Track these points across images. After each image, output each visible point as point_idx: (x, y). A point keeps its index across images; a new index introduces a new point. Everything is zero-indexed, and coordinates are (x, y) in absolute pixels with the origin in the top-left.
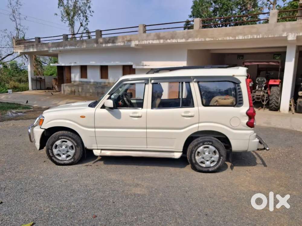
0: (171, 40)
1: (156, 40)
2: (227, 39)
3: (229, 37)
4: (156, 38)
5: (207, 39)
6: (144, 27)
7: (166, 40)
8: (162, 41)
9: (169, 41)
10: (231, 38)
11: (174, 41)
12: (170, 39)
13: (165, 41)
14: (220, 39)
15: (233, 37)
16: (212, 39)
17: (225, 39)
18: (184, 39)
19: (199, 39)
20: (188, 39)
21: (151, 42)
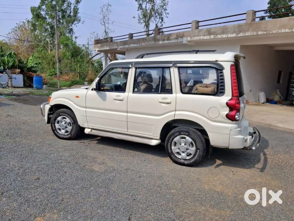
0: (222, 35)
1: (207, 35)
2: (282, 32)
3: (285, 28)
4: (207, 33)
5: (260, 33)
6: (197, 23)
7: (217, 35)
8: (212, 37)
9: (219, 36)
10: (287, 30)
11: (225, 36)
12: (220, 35)
13: (215, 37)
14: (273, 32)
15: (289, 30)
16: (265, 33)
17: (280, 31)
18: (235, 34)
19: (251, 33)
20: (238, 34)
21: (202, 37)
